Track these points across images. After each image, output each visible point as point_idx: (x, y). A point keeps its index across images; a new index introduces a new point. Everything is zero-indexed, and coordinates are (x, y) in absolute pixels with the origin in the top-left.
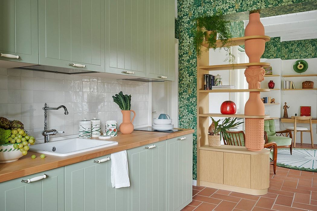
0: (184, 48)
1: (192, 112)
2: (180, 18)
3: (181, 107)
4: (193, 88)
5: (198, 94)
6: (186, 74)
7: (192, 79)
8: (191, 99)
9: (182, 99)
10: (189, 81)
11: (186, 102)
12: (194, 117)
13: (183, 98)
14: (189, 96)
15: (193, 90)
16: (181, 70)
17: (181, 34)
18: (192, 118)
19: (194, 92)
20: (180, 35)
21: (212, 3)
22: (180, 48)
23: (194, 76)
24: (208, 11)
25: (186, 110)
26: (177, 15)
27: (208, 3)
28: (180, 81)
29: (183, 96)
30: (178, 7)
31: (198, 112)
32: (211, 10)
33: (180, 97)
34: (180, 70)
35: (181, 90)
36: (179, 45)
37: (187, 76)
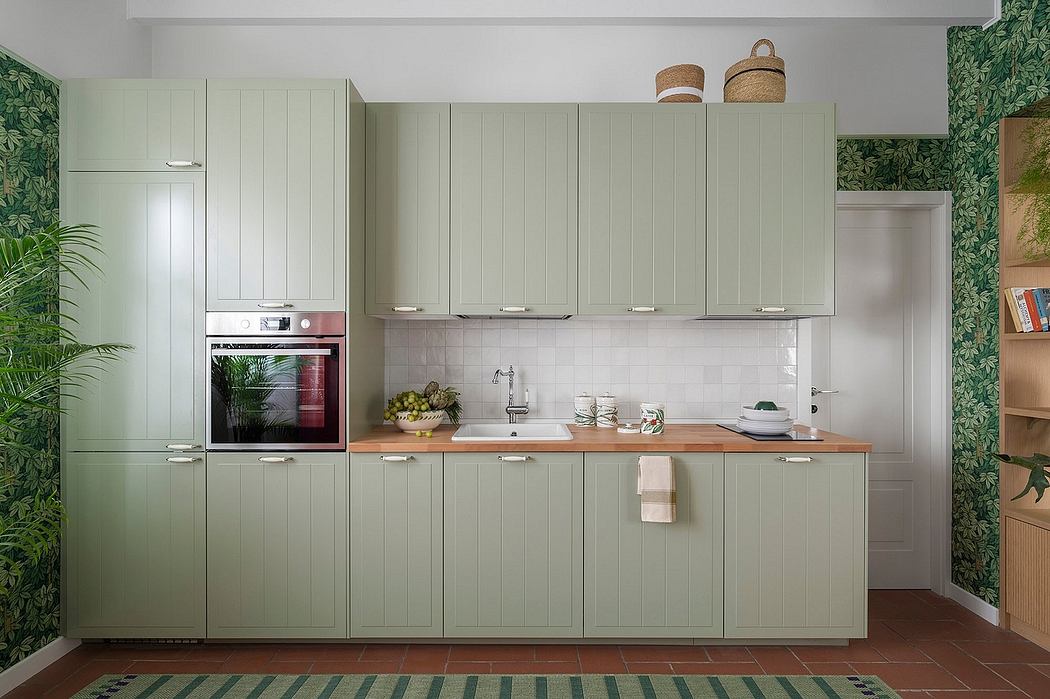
0: (966, 214)
1: (985, 398)
2: (954, 130)
3: (958, 384)
4: (989, 326)
5: (1001, 343)
6: (970, 287)
7: (987, 301)
8: (982, 361)
9: (961, 361)
10: (979, 307)
11: (970, 368)
12: (991, 414)
13: (963, 356)
14: (979, 351)
15: (989, 333)
16: (958, 276)
17: (958, 174)
18: (987, 416)
19: (990, 341)
20: (956, 178)
21: (1043, 53)
22: (956, 216)
23: (990, 290)
24: (1031, 84)
25: (972, 393)
26: (948, 124)
27: (1032, 57)
28: (956, 307)
29: (962, 352)
30: (950, 101)
31: (1001, 401)
32: (1039, 77)
33: (957, 354)
34: (955, 276)
35: (957, 334)
36: (954, 205)
37: (974, 294)
